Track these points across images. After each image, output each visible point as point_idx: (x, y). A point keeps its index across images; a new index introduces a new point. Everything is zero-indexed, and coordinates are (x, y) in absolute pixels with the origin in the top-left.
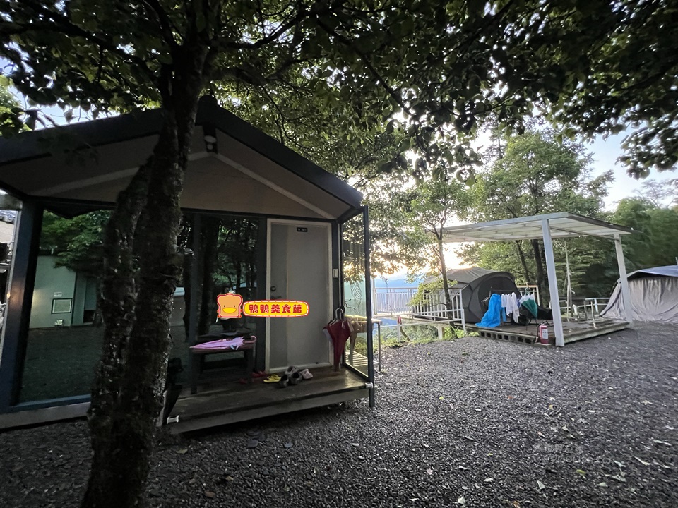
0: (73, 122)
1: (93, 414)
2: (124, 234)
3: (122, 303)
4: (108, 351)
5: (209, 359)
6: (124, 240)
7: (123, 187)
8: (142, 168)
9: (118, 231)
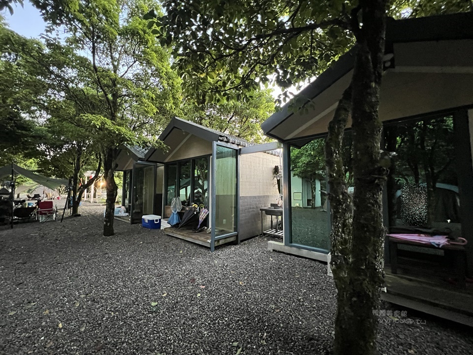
0: (302, 89)
1: (334, 266)
2: (336, 150)
3: (341, 196)
4: (336, 228)
5: (400, 247)
6: (336, 153)
7: (331, 119)
8: (341, 102)
9: (333, 148)
